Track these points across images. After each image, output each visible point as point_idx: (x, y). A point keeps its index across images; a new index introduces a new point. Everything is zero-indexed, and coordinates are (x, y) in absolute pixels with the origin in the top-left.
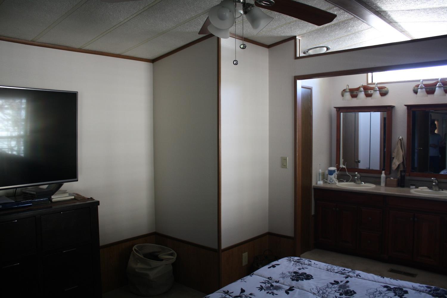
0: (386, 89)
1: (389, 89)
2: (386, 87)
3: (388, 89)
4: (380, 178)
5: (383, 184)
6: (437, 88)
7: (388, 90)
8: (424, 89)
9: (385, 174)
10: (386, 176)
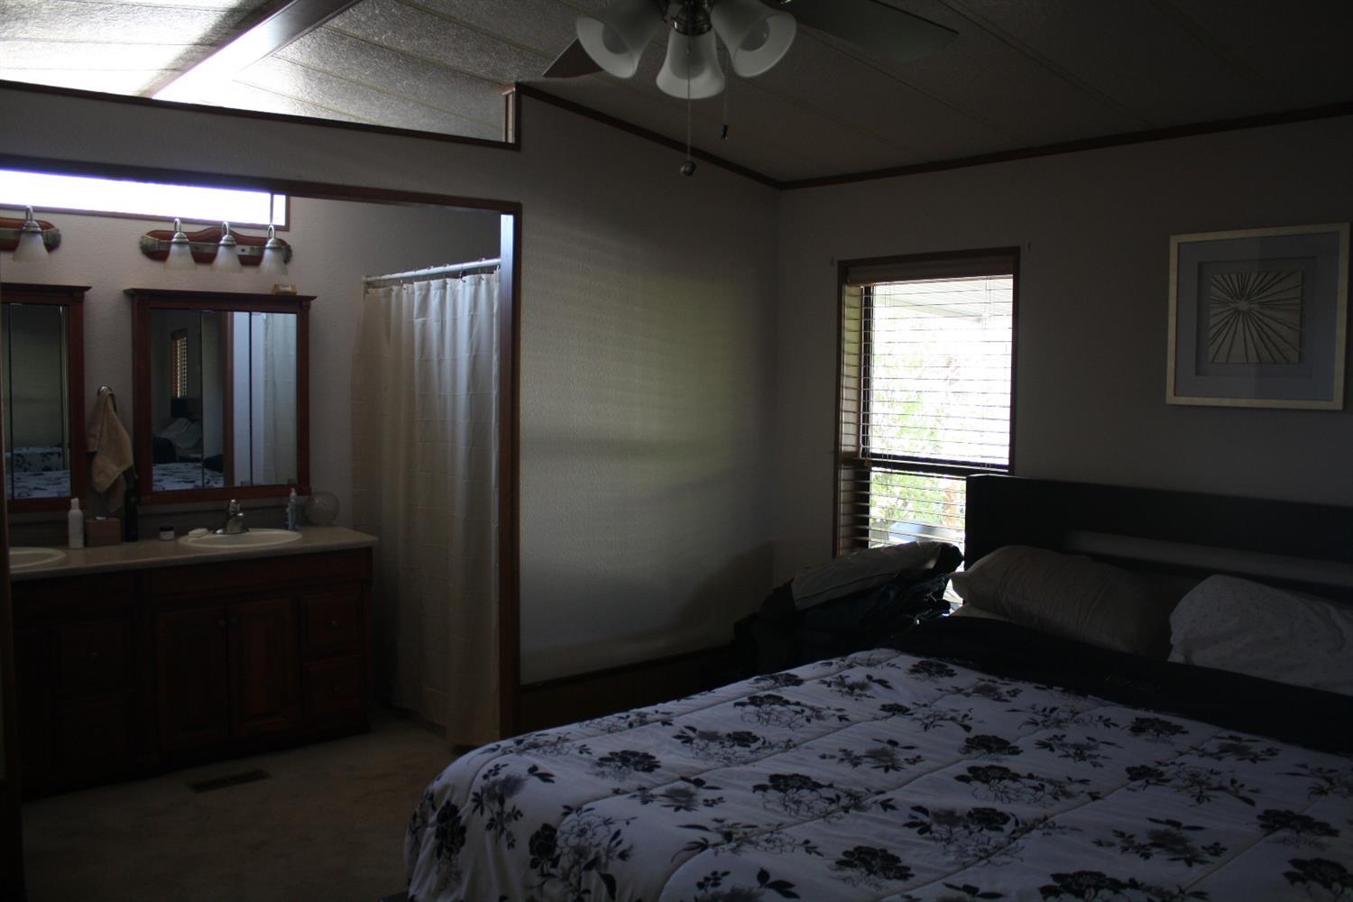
0: (52, 229)
1: (60, 233)
2: (51, 222)
3: (58, 230)
4: (65, 523)
5: (76, 540)
6: (221, 249)
7: (60, 236)
8: (187, 248)
9: (82, 507)
10: (84, 513)
